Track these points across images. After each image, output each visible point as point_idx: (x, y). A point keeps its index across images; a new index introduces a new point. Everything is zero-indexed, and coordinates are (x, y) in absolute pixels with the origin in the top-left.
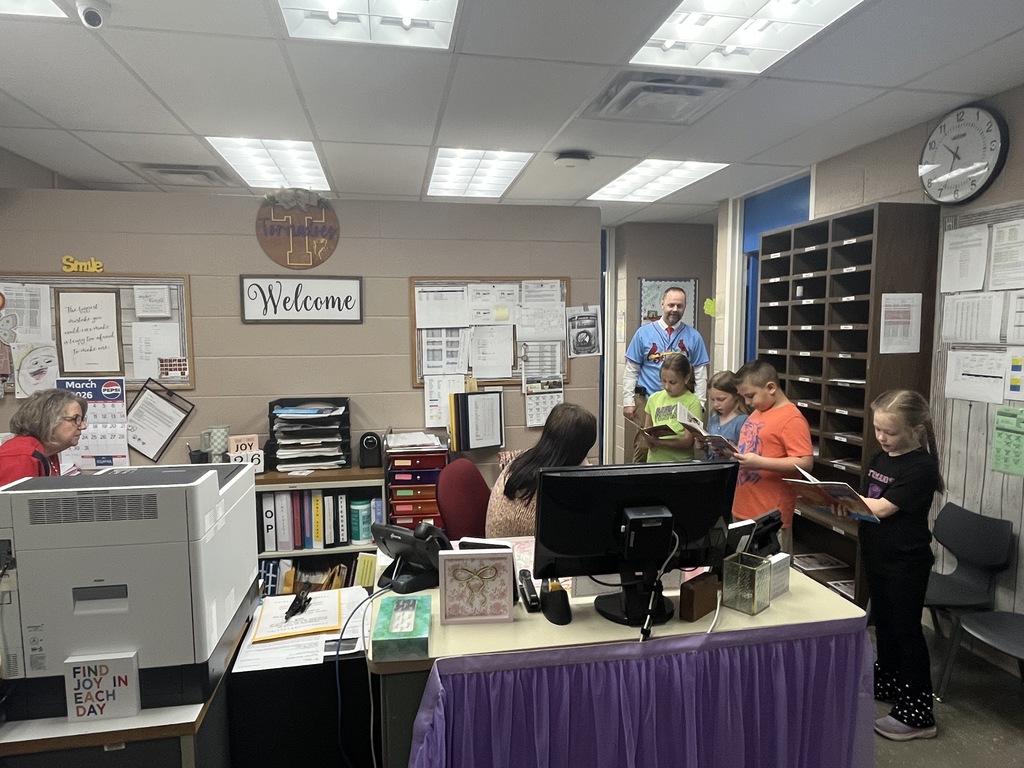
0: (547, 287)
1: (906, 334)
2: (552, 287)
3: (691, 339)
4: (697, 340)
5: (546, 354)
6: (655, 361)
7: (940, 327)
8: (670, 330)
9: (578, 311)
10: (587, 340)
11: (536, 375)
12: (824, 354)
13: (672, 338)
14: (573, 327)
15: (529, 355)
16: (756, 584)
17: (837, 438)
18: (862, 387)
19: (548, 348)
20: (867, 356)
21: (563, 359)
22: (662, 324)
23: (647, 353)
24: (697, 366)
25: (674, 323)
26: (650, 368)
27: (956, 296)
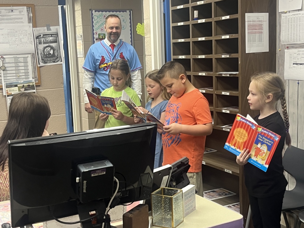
0: (16, 12)
1: (260, 40)
2: (20, 12)
3: (128, 52)
4: (132, 52)
5: (20, 64)
6: (104, 69)
7: (280, 34)
8: (113, 46)
9: (43, 30)
10: (52, 52)
11: (13, 80)
12: (213, 56)
13: (115, 52)
14: (40, 43)
15: (6, 65)
16: (174, 207)
17: (224, 111)
18: (237, 76)
19: (21, 60)
20: (239, 55)
21: (34, 68)
22: (107, 42)
23: (98, 63)
24: (133, 71)
25: (115, 41)
26: (101, 74)
27: (287, 14)
